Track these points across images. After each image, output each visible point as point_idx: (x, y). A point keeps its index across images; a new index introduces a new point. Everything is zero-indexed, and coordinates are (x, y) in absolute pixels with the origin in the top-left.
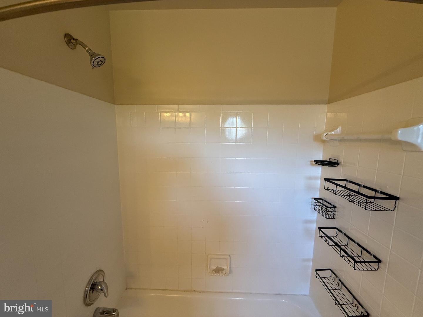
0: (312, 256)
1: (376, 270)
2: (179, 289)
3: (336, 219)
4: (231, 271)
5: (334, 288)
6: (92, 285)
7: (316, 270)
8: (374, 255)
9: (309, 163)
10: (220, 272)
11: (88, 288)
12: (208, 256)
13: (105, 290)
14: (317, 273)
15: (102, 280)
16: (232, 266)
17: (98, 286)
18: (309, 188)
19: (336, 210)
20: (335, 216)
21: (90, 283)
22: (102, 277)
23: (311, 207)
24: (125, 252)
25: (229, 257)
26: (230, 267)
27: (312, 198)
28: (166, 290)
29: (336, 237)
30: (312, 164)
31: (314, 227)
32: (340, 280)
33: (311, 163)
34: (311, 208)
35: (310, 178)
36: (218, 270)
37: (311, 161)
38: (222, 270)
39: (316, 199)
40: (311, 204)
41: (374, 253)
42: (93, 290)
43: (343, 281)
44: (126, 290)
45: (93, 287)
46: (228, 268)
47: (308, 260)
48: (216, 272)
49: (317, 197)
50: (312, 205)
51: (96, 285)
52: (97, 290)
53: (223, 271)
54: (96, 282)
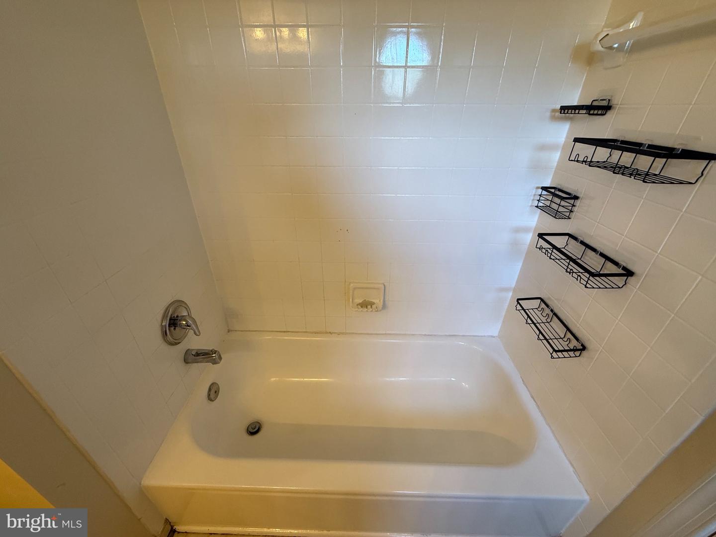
0: (514, 284)
1: (619, 288)
2: (308, 331)
3: (572, 219)
4: (384, 306)
5: (540, 321)
6: (170, 319)
7: (518, 300)
8: (625, 265)
9: (548, 114)
10: (368, 306)
11: (166, 323)
12: (350, 284)
13: (193, 326)
14: (518, 303)
15: (185, 314)
16: (386, 299)
17: (180, 320)
18: (536, 167)
19: (578, 203)
20: (573, 215)
21: (167, 316)
22: (185, 309)
23: (532, 203)
24: (217, 280)
25: (383, 287)
26: (384, 301)
27: (538, 188)
28: (289, 332)
29: (564, 248)
30: (553, 118)
31: (529, 238)
32: (552, 311)
33: (553, 114)
34: (531, 206)
35: (543, 148)
36: (365, 305)
37: (554, 111)
38: (372, 304)
39: (544, 188)
40: (532, 198)
41: (625, 262)
42: (176, 327)
43: (556, 311)
44: (229, 332)
45: (174, 322)
46: (381, 301)
47: (506, 290)
48: (362, 307)
49: (547, 184)
50: (533, 200)
51: (177, 319)
52: (181, 325)
53: (373, 306)
54: (177, 317)
